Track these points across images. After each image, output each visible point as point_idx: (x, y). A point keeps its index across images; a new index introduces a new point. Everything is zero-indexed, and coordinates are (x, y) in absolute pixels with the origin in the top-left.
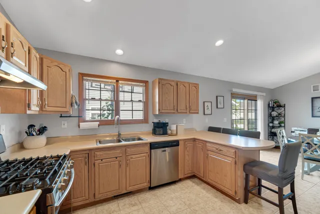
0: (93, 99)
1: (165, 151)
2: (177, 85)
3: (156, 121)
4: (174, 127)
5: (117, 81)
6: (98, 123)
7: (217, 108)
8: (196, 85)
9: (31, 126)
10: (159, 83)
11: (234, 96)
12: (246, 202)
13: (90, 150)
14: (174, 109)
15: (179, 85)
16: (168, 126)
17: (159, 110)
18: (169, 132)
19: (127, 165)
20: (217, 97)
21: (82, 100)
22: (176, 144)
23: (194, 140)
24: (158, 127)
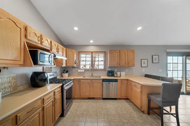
0: (83, 61)
1: (110, 83)
2: (120, 52)
3: (110, 70)
4: (119, 73)
5: (92, 53)
6: (84, 70)
7: (153, 63)
8: (132, 51)
9: (64, 70)
10: (110, 52)
11: (169, 54)
12: (149, 113)
13: (80, 79)
14: (118, 64)
15: (121, 52)
16: (114, 72)
17: (110, 65)
18: (116, 75)
19: (92, 86)
20: (152, 56)
21: (79, 61)
22: (116, 81)
23: (128, 80)
24: (110, 73)
